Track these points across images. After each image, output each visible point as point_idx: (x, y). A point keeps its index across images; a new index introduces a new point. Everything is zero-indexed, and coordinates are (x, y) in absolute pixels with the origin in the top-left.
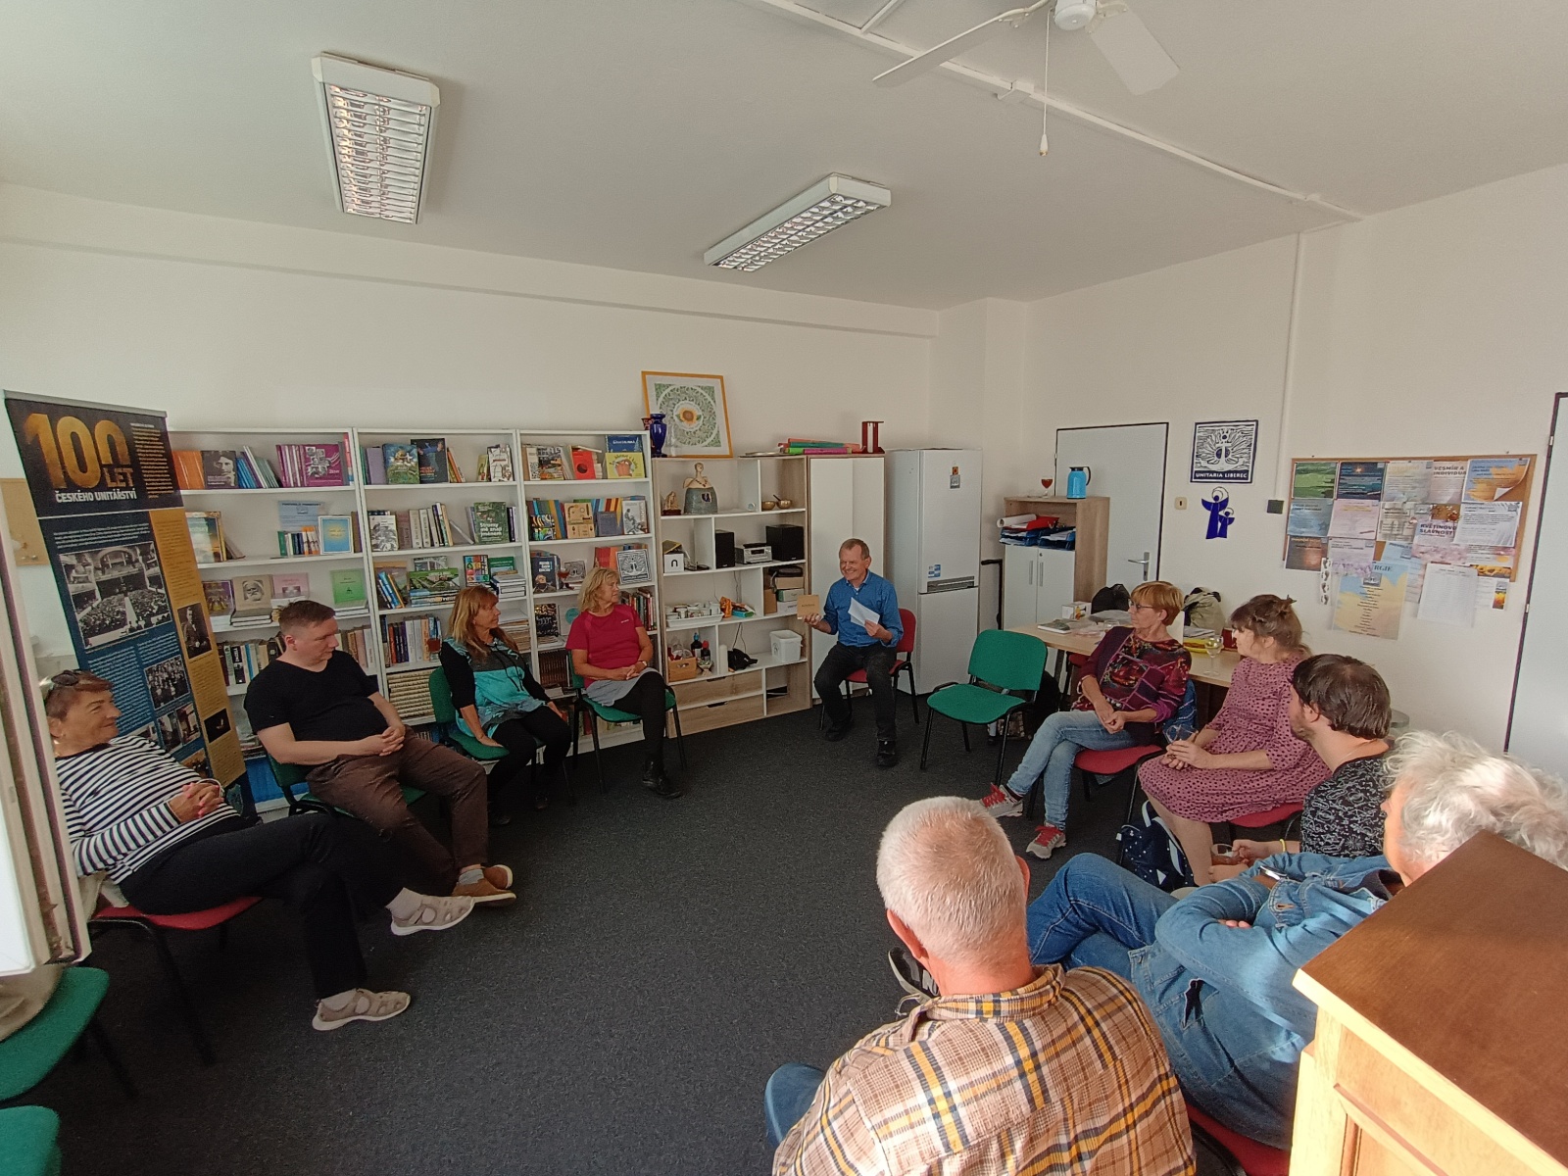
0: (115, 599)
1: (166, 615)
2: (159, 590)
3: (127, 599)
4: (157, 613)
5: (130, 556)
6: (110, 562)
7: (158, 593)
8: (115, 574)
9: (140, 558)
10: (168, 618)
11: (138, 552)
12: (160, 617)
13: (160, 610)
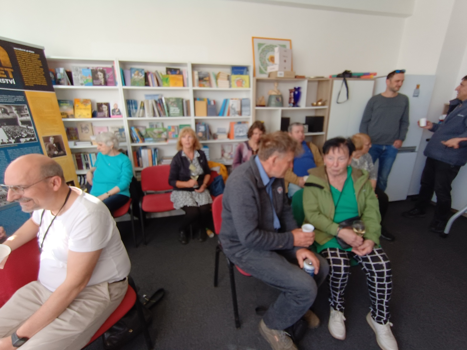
1: (33, 138)
2: (29, 127)
4: (26, 137)
5: (6, 110)
7: (28, 129)
9: (15, 112)
10: (35, 140)
11: (14, 108)
12: (28, 139)
13: (28, 136)
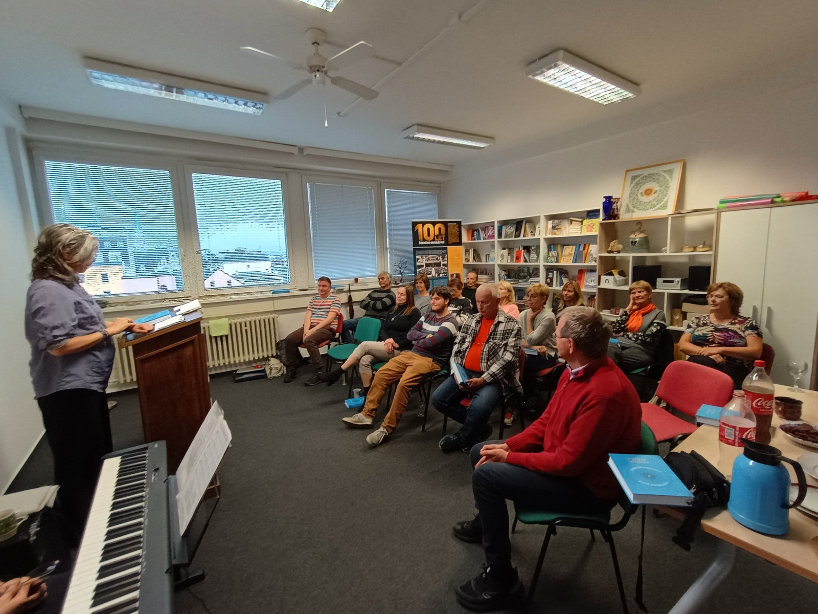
0: (429, 268)
3: (433, 268)
5: (437, 258)
6: (430, 259)
7: (445, 269)
8: (431, 262)
9: (441, 259)
10: (446, 275)
11: (441, 257)
12: (443, 275)
13: (444, 273)
